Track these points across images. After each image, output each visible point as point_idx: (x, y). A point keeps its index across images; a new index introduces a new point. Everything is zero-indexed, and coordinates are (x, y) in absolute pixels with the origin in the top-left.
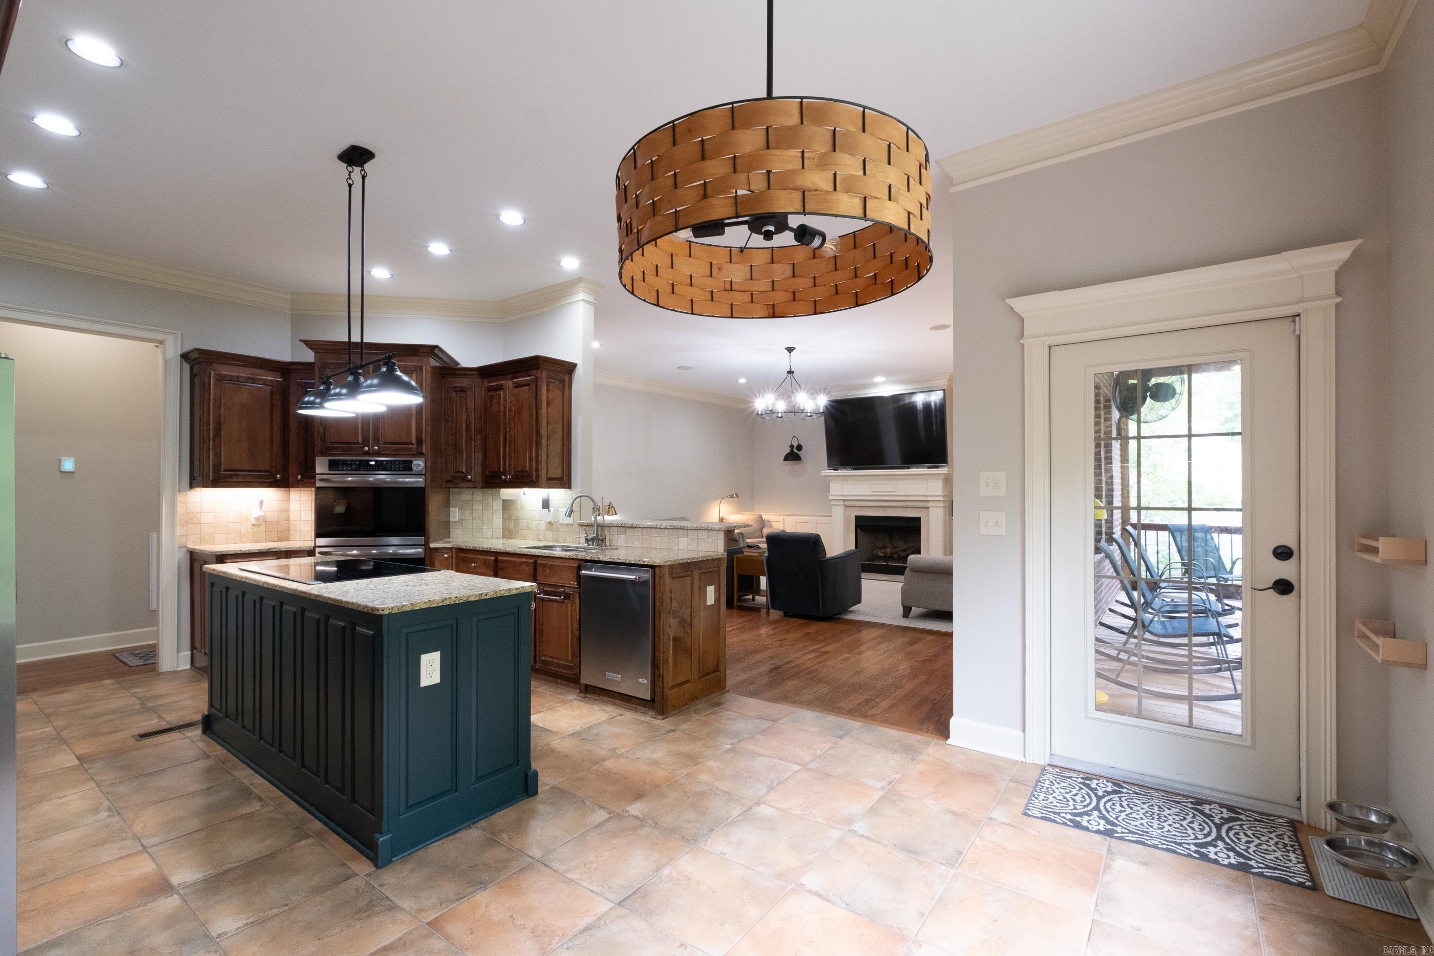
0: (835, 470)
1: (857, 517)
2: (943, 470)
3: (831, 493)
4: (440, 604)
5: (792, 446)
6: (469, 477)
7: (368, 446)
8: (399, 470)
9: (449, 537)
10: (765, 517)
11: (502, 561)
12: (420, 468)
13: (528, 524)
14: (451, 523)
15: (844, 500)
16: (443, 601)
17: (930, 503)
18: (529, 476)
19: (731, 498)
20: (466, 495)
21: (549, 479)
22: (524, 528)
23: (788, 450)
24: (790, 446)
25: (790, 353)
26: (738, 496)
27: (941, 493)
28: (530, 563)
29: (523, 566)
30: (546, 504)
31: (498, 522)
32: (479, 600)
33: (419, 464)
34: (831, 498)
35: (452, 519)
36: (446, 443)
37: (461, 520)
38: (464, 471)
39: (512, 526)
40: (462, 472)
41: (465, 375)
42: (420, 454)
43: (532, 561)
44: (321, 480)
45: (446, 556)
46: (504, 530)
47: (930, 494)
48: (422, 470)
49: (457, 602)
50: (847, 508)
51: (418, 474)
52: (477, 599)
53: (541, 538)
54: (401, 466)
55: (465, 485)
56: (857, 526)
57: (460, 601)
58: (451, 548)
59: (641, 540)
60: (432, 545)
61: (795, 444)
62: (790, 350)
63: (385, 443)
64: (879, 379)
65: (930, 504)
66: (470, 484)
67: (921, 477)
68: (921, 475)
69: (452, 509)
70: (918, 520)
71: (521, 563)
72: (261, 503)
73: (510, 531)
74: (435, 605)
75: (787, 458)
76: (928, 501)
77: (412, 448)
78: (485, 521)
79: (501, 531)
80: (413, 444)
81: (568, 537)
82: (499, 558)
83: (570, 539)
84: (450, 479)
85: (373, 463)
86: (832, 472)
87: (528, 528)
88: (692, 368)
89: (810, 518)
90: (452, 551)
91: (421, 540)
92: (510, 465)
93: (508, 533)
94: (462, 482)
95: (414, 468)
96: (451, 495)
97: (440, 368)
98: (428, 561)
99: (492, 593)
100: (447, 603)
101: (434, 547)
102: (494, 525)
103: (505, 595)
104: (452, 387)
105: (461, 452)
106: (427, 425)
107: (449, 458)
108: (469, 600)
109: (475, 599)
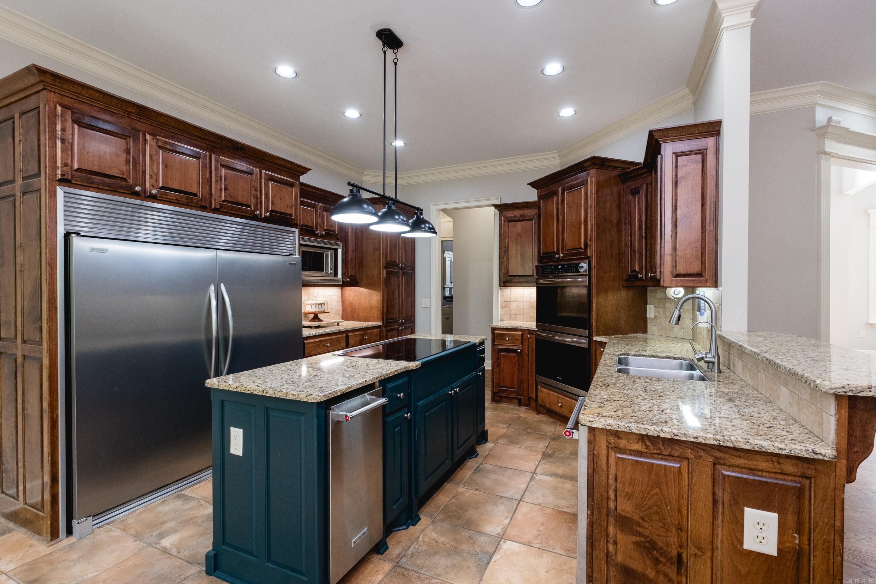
4: (235, 390)
6: (640, 275)
7: (559, 254)
8: (573, 272)
9: (645, 332)
12: (583, 270)
14: (648, 319)
16: (236, 388)
20: (660, 294)
21: (677, 276)
31: (688, 323)
33: (584, 266)
35: (648, 316)
36: (625, 245)
37: (656, 318)
38: (637, 269)
39: (695, 328)
40: (636, 271)
41: (638, 175)
42: (586, 257)
48: (585, 271)
49: (246, 392)
51: (584, 275)
52: (260, 394)
54: (574, 268)
60: (596, 338)
63: (567, 250)
66: (643, 283)
69: (648, 306)
73: (695, 333)
77: (581, 252)
79: (691, 332)
80: (583, 249)
84: (627, 278)
85: (560, 267)
91: (586, 333)
95: (580, 269)
96: (648, 293)
97: (618, 175)
98: (593, 352)
99: (272, 392)
100: (239, 390)
101: (596, 340)
102: (684, 325)
103: (282, 397)
104: (628, 190)
105: (634, 251)
106: (592, 230)
107: (627, 258)
108: (254, 393)
109: (258, 394)
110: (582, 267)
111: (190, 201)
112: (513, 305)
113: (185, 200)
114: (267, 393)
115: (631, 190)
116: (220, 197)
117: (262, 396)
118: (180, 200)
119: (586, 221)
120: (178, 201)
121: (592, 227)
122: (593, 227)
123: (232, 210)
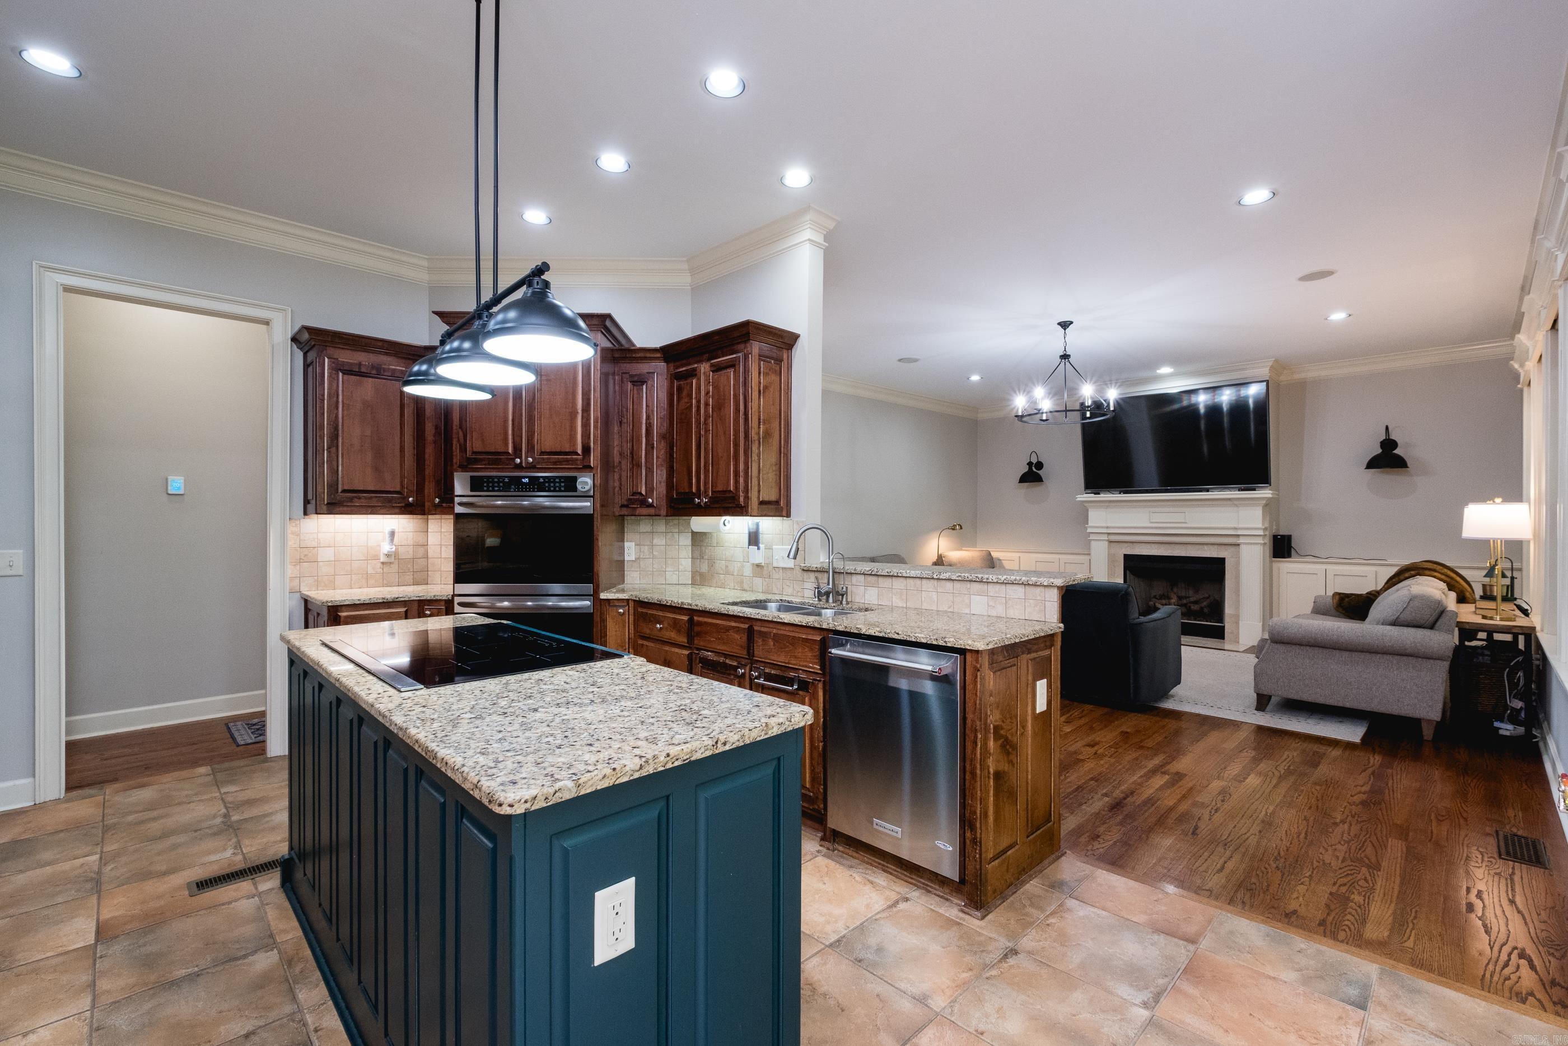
0: (1095, 494)
1: (1125, 556)
2: (1264, 493)
3: (1090, 524)
4: (636, 775)
5: (1030, 464)
6: (650, 500)
7: (521, 458)
8: (560, 491)
9: (624, 582)
10: (994, 555)
11: (700, 624)
12: (587, 488)
13: (727, 567)
14: (626, 562)
15: (1109, 534)
16: (641, 767)
17: (1241, 537)
18: (734, 498)
19: (953, 529)
20: (645, 526)
21: (762, 503)
22: (722, 572)
23: (1026, 469)
24: (1028, 464)
25: (1065, 329)
26: (961, 528)
27: (1260, 526)
28: (744, 629)
29: (731, 633)
30: (754, 539)
31: (686, 563)
32: (713, 756)
33: (585, 482)
34: (1089, 530)
35: (627, 558)
36: (620, 454)
37: (637, 559)
38: (644, 493)
39: (704, 568)
40: (640, 494)
41: (645, 358)
42: (587, 468)
43: (746, 626)
44: (460, 504)
45: (621, 611)
46: (695, 573)
47: (1241, 526)
48: (589, 491)
49: (669, 766)
50: (1112, 544)
51: (585, 496)
52: (708, 753)
53: (746, 587)
54: (563, 484)
55: (645, 511)
56: (1126, 569)
57: (676, 764)
58: (628, 600)
60: (603, 596)
61: (1034, 460)
62: (1065, 325)
63: (542, 453)
64: (1165, 370)
65: (1241, 540)
66: (652, 511)
67: (1229, 502)
68: (1229, 499)
69: (626, 544)
70: (1221, 562)
71: (728, 629)
72: (392, 534)
73: (702, 575)
74: (625, 779)
75: (1025, 479)
76: (1238, 536)
77: (577, 460)
78: (669, 562)
79: (689, 575)
80: (579, 455)
81: (785, 586)
82: (695, 618)
83: (790, 591)
84: (625, 503)
85: (526, 480)
86: (1091, 497)
87: (727, 573)
88: (916, 360)
89: (1057, 556)
90: (628, 604)
91: (589, 588)
92: (706, 483)
93: (699, 579)
94: (640, 507)
95: (579, 487)
96: (625, 525)
97: (612, 350)
98: (597, 618)
99: (736, 737)
100: (649, 770)
101: (605, 598)
102: (680, 566)
103: (759, 739)
104: (627, 376)
105: (639, 466)
106: (595, 427)
107: (624, 474)
108: (692, 759)
109: (704, 756)
110: (586, 483)
112: (327, 555)
114: (725, 744)
115: (632, 376)
119: (586, 409)
121: (596, 422)
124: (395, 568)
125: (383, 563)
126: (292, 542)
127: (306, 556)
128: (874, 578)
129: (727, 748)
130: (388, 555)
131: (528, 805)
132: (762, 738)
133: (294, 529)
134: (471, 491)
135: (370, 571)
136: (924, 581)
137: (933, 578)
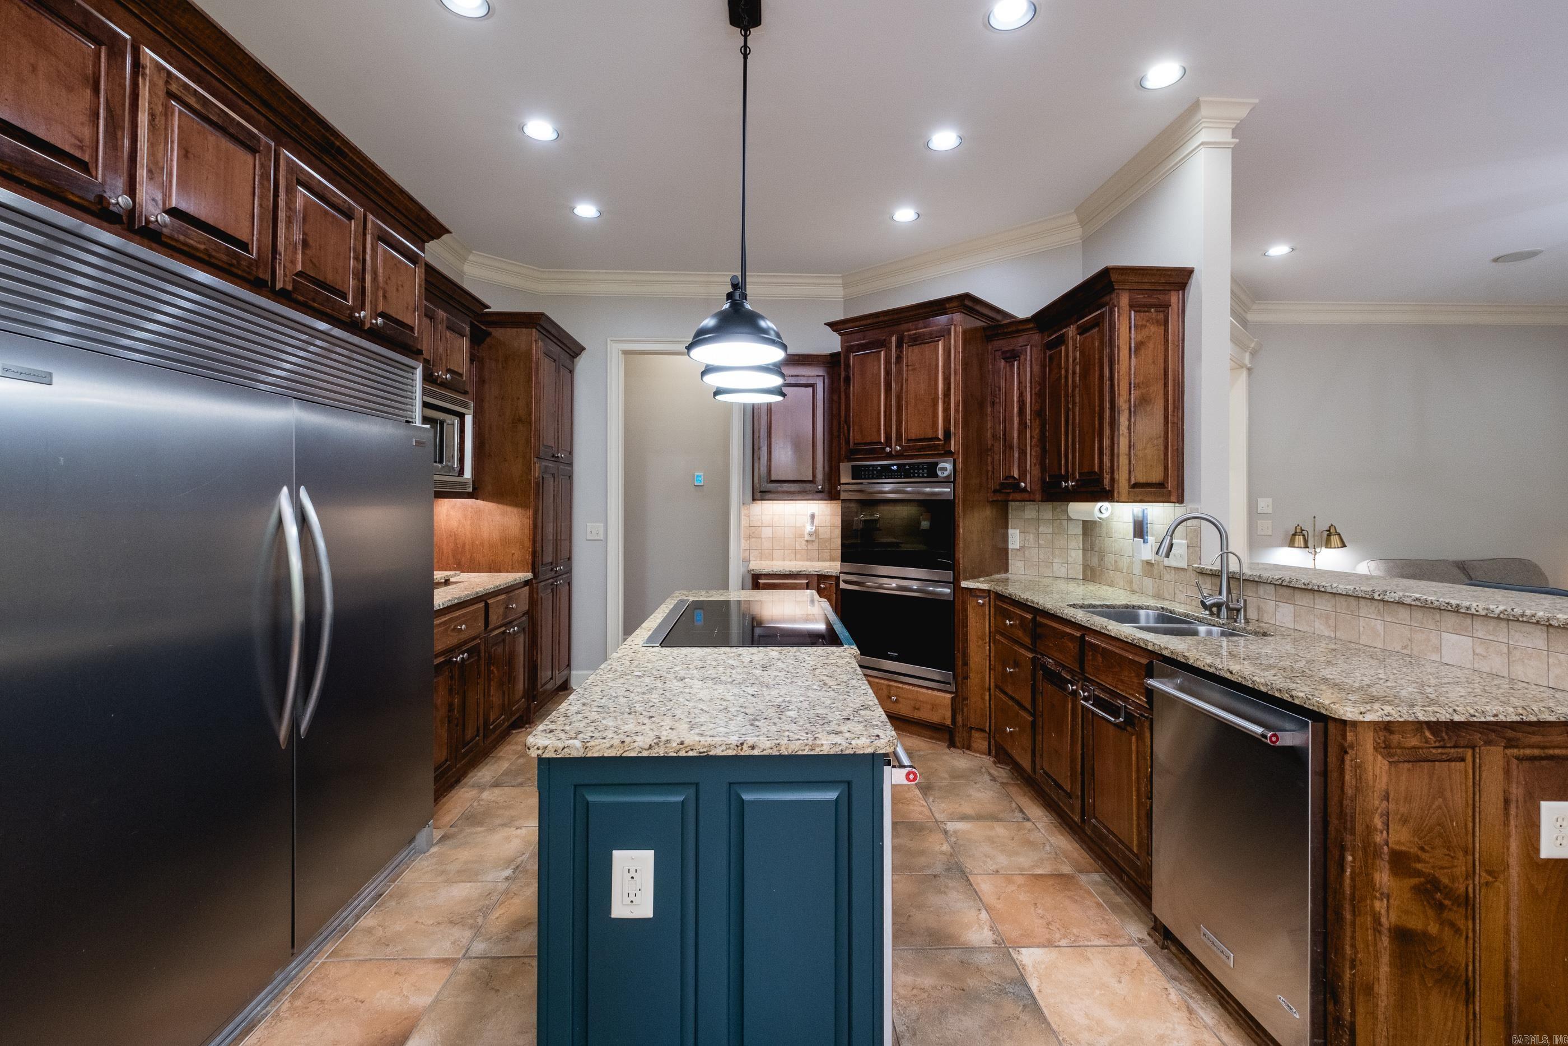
4: (645, 754)
6: (1023, 484)
7: (891, 447)
8: (923, 477)
9: (1007, 571)
11: (1042, 625)
12: (946, 474)
13: (1116, 562)
14: (1009, 550)
16: (650, 747)
18: (1100, 480)
20: (1030, 511)
21: (1136, 486)
22: (1111, 568)
28: (1076, 637)
29: (1066, 640)
30: (1140, 530)
31: (1076, 555)
33: (946, 467)
35: (1010, 546)
36: (993, 437)
37: (1022, 548)
38: (1016, 475)
39: (1094, 562)
40: (1013, 477)
41: (1018, 331)
42: (948, 454)
44: (845, 491)
45: (981, 601)
46: (1086, 567)
48: (948, 476)
49: (682, 754)
51: (945, 481)
52: (730, 753)
53: (1135, 587)
54: (925, 470)
55: (1018, 496)
57: (691, 754)
58: (989, 591)
59: (1332, 622)
60: (964, 584)
63: (909, 440)
66: (1026, 496)
69: (1010, 531)
71: (1064, 635)
72: (813, 516)
73: (1092, 569)
74: (633, 754)
77: (939, 445)
78: (1057, 552)
79: (1080, 568)
80: (941, 441)
81: (1177, 592)
83: (1182, 597)
84: (998, 488)
85: (895, 468)
87: (1117, 569)
90: (989, 596)
91: (948, 575)
92: (1073, 464)
93: (1091, 574)
94: (1013, 492)
95: (939, 473)
96: (1010, 511)
97: (984, 329)
98: (958, 606)
99: (768, 744)
100: (660, 752)
101: (966, 586)
102: (1069, 559)
103: (800, 753)
104: (999, 352)
105: (1011, 448)
106: (957, 411)
107: (996, 457)
108: (711, 753)
109: (724, 754)
110: (944, 469)
111: (234, 262)
112: (767, 532)
113: (225, 258)
114: (753, 747)
115: (1004, 352)
116: (293, 262)
117: (736, 758)
118: (214, 253)
119: (947, 394)
120: (210, 256)
121: (957, 405)
122: (959, 406)
123: (314, 301)
124: (816, 545)
125: (807, 541)
126: (744, 522)
127: (753, 534)
128: (1290, 591)
129: (756, 752)
130: (810, 535)
131: (540, 752)
132: (805, 753)
133: (746, 512)
134: (853, 479)
135: (798, 547)
136: (1362, 602)
137: (1373, 599)
